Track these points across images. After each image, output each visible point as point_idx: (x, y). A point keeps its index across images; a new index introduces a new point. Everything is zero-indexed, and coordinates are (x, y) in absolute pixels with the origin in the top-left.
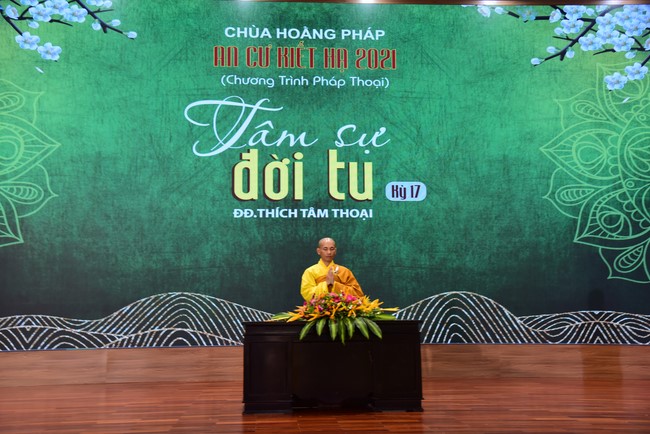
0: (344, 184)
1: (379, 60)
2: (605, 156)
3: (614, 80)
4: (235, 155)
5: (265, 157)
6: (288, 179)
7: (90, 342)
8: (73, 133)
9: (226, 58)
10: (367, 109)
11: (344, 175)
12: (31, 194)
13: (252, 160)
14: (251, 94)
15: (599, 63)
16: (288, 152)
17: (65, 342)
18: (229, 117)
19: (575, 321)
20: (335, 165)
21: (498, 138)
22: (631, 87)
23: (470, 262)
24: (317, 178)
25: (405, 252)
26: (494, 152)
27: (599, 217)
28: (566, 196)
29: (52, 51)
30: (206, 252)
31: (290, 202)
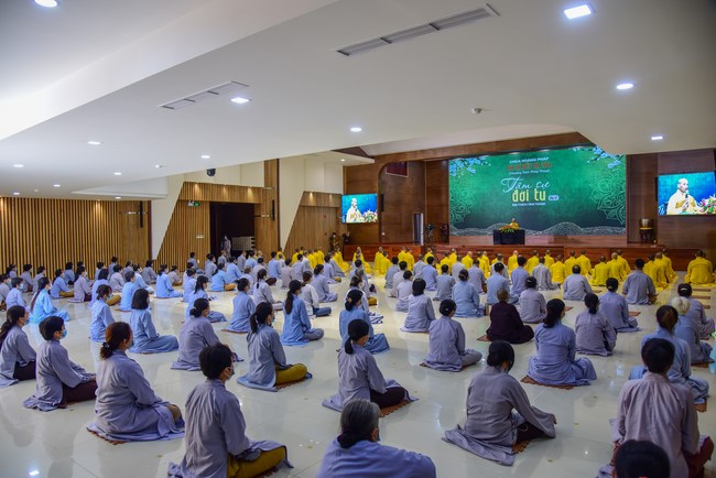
0: (538, 197)
1: (546, 165)
2: (607, 186)
3: (610, 165)
4: (512, 192)
5: (520, 191)
6: (525, 196)
7: (484, 234)
8: (478, 189)
9: (512, 168)
10: (543, 177)
11: (538, 195)
12: (471, 203)
13: (516, 192)
14: (516, 176)
15: (606, 161)
16: (525, 190)
17: (479, 234)
18: (511, 182)
19: (596, 229)
20: (536, 192)
21: (577, 183)
22: (615, 167)
23: (570, 215)
24: (532, 196)
25: (553, 213)
26: (577, 186)
27: (604, 202)
28: (596, 197)
29: (474, 171)
30: (507, 214)
31: (525, 202)
